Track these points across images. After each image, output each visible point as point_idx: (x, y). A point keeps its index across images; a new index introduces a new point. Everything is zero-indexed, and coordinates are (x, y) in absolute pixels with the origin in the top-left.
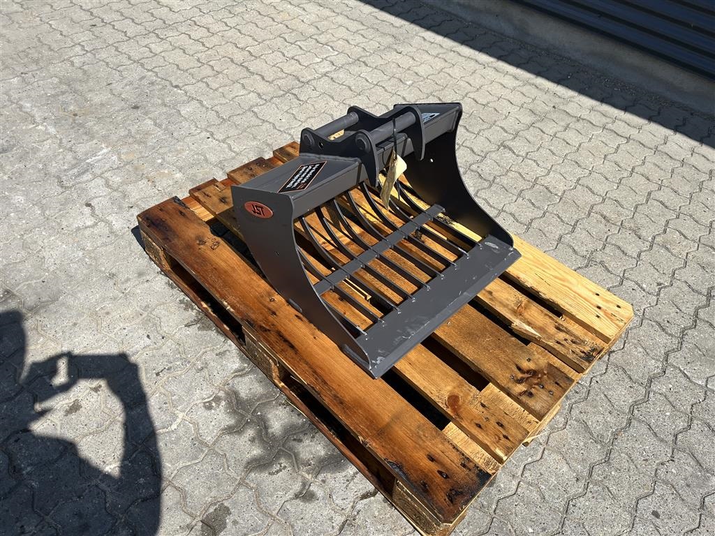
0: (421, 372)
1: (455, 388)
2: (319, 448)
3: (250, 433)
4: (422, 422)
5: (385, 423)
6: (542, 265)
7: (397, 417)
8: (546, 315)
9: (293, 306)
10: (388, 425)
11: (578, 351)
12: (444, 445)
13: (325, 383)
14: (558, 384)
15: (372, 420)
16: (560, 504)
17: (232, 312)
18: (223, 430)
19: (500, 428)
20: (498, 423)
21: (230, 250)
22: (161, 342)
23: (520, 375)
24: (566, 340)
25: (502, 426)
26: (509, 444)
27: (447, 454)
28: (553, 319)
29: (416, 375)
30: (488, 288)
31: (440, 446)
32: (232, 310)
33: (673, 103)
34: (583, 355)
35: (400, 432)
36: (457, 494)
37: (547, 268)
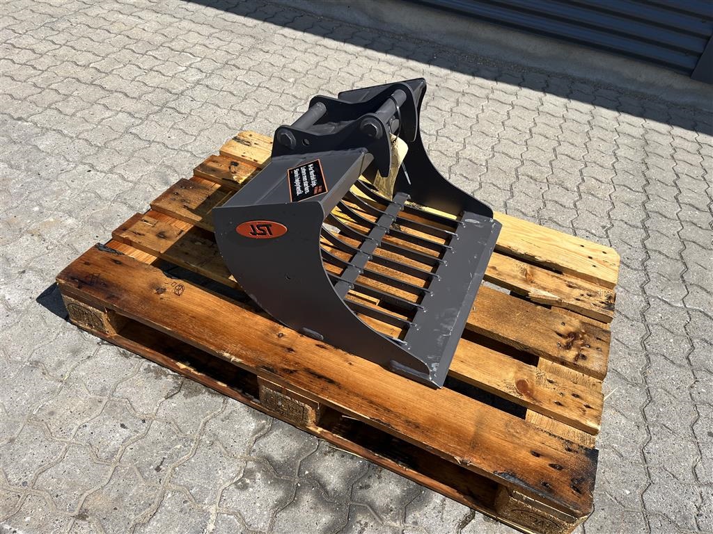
0: (477, 367)
1: (516, 373)
2: (392, 486)
3: (307, 499)
4: (506, 418)
5: (472, 434)
6: (523, 230)
7: (480, 423)
8: (553, 276)
9: (309, 336)
10: (476, 434)
11: (597, 302)
12: (539, 436)
13: (389, 411)
14: (600, 339)
16: (636, 456)
17: (240, 363)
18: (273, 508)
19: (577, 399)
20: (574, 395)
21: (200, 290)
22: (144, 427)
23: (564, 341)
24: (582, 295)
25: (577, 396)
26: (595, 413)
27: (547, 443)
28: (562, 279)
29: (474, 371)
30: (489, 264)
31: (537, 438)
32: (238, 360)
33: (530, 69)
34: (603, 305)
35: (491, 437)
36: (579, 482)
37: (529, 232)
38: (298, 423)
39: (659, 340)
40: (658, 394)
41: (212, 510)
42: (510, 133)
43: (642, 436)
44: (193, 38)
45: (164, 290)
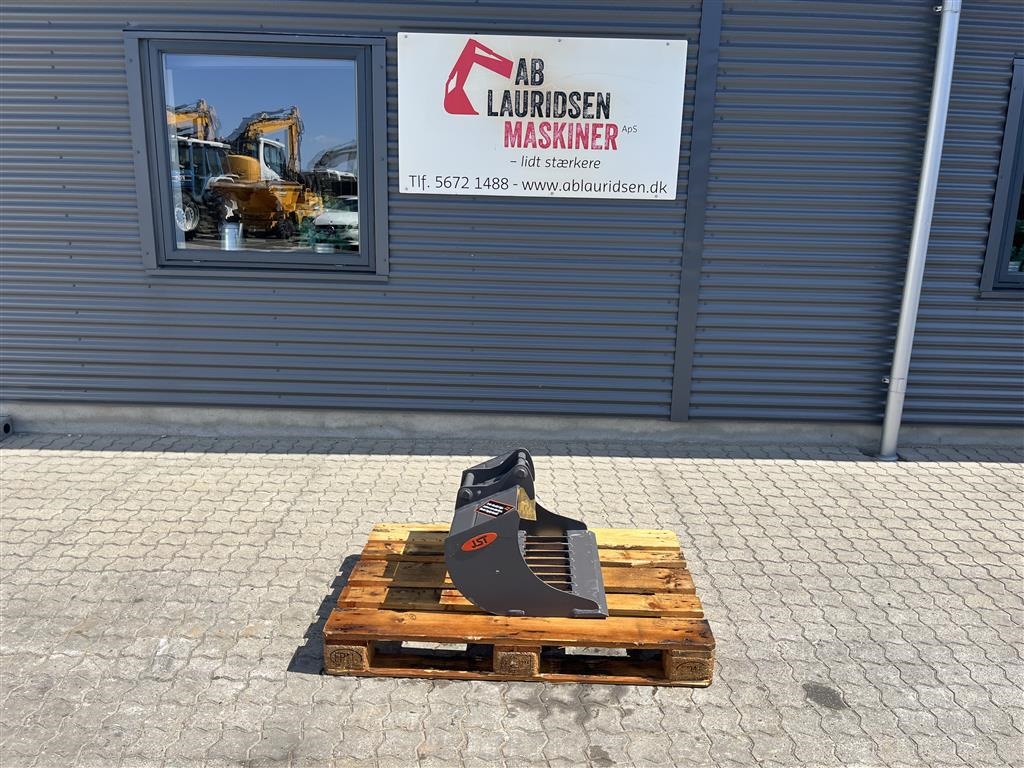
0: (622, 604)
1: (645, 600)
2: (602, 690)
3: (556, 710)
5: (637, 631)
7: (638, 626)
8: (641, 552)
9: (515, 615)
10: (640, 632)
11: (673, 558)
12: (673, 622)
14: (684, 574)
15: (630, 634)
16: (734, 638)
17: (482, 639)
20: (682, 601)
22: (426, 710)
23: (665, 581)
24: (663, 557)
25: (685, 602)
27: (679, 624)
28: (646, 552)
29: (622, 606)
30: (599, 556)
32: (479, 638)
34: (678, 558)
35: (648, 630)
36: (704, 634)
38: (526, 678)
39: (721, 580)
40: (733, 607)
41: (501, 730)
42: (561, 488)
43: (733, 629)
44: (257, 480)
45: (403, 620)
